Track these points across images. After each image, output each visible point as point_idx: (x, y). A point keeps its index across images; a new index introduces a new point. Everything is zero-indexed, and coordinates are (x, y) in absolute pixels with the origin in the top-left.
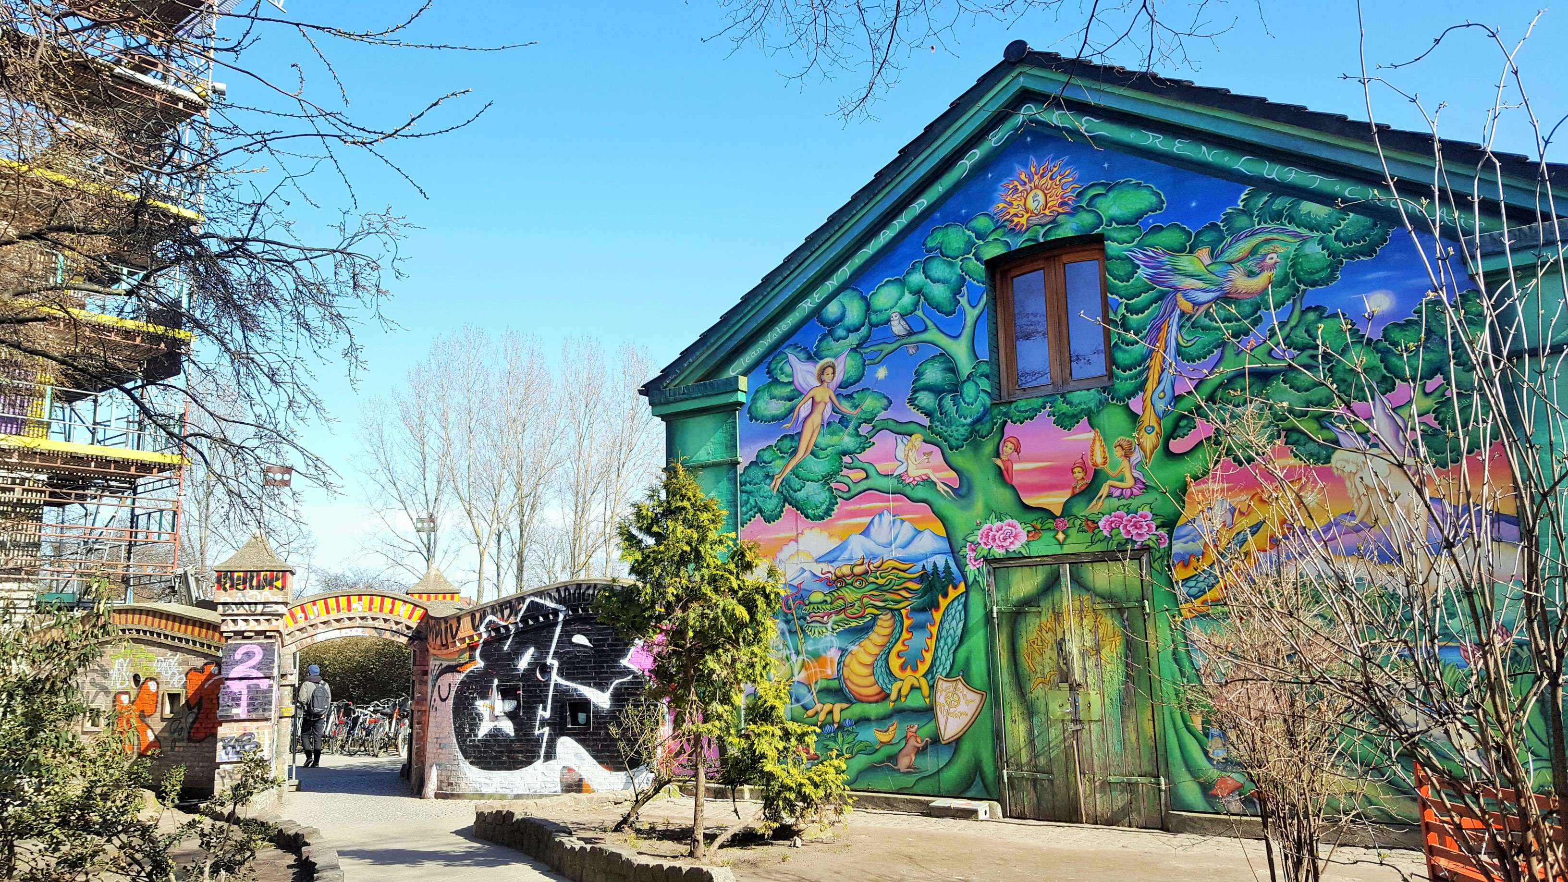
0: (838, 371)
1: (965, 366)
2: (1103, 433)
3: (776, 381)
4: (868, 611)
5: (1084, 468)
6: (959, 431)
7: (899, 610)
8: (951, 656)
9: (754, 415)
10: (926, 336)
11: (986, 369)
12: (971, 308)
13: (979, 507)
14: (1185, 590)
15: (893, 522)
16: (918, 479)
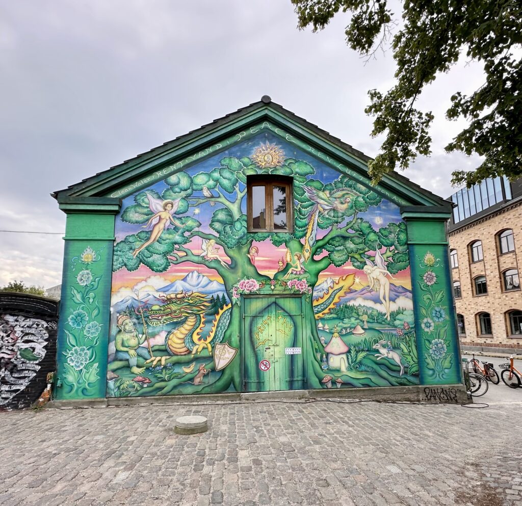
0: (175, 206)
1: (236, 215)
2: (291, 250)
3: (139, 205)
4: (183, 314)
5: (283, 263)
6: (233, 241)
7: (199, 314)
8: (223, 334)
9: (125, 218)
10: (219, 200)
11: (245, 218)
12: (240, 193)
13: (240, 274)
14: (316, 309)
15: (199, 276)
16: (212, 259)
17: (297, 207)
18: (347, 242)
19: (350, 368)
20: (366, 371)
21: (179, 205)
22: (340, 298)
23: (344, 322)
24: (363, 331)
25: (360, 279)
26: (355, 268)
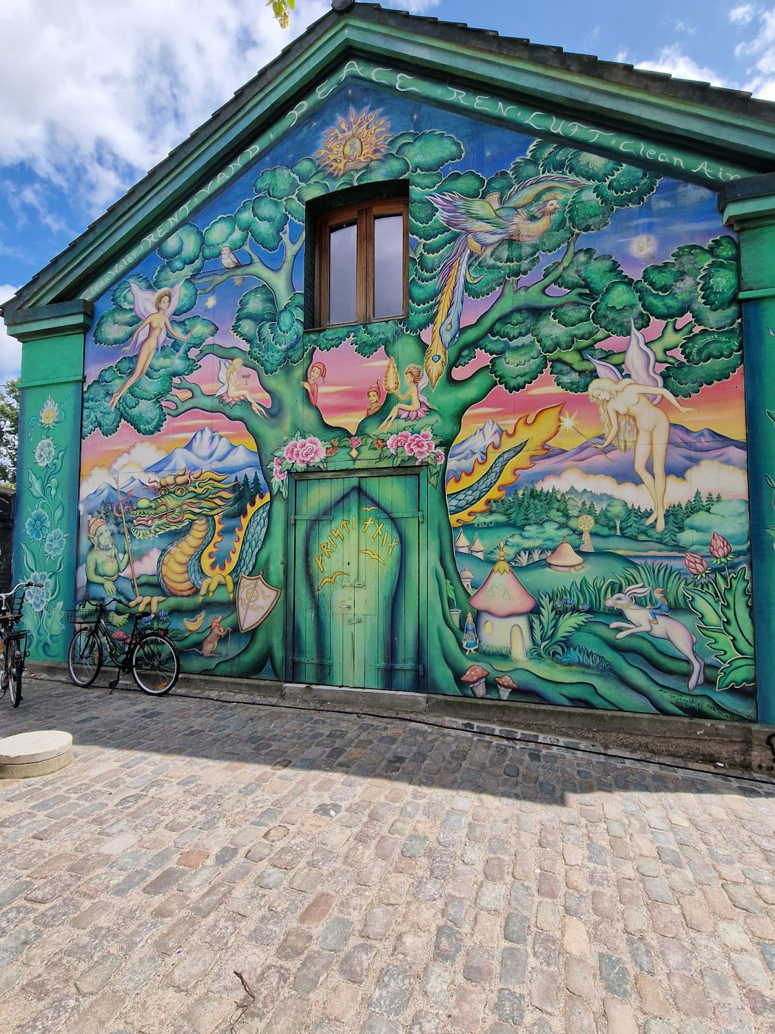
0: (173, 299)
1: (283, 298)
2: (397, 361)
3: (120, 308)
4: (186, 516)
5: (378, 393)
6: (275, 357)
7: (213, 516)
9: (99, 338)
10: (252, 269)
11: (301, 300)
12: (291, 244)
13: (287, 426)
14: (454, 502)
15: (213, 438)
16: (236, 399)
17: (415, 252)
18: (543, 323)
19: (536, 654)
20: (581, 664)
21: (181, 294)
22: (517, 472)
23: (525, 534)
24: (579, 559)
25: (576, 419)
26: (563, 391)
